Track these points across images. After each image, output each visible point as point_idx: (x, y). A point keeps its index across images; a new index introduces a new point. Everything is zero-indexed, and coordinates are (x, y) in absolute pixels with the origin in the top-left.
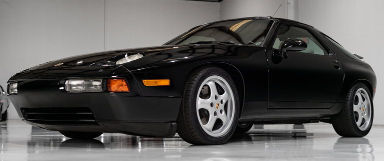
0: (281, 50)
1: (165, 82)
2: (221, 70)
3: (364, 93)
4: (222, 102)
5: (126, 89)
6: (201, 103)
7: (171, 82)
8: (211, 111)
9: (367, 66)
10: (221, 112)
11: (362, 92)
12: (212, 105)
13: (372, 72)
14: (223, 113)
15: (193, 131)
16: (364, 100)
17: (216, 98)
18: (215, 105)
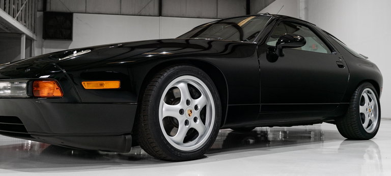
0: (276, 46)
1: (114, 85)
2: (195, 69)
3: (370, 93)
4: (196, 107)
5: (58, 93)
6: (166, 110)
7: (121, 85)
8: (181, 119)
9: (373, 65)
10: (195, 120)
11: (368, 92)
12: (181, 112)
13: (378, 71)
14: (199, 121)
15: (154, 146)
16: (370, 100)
17: (188, 103)
18: (186, 112)
